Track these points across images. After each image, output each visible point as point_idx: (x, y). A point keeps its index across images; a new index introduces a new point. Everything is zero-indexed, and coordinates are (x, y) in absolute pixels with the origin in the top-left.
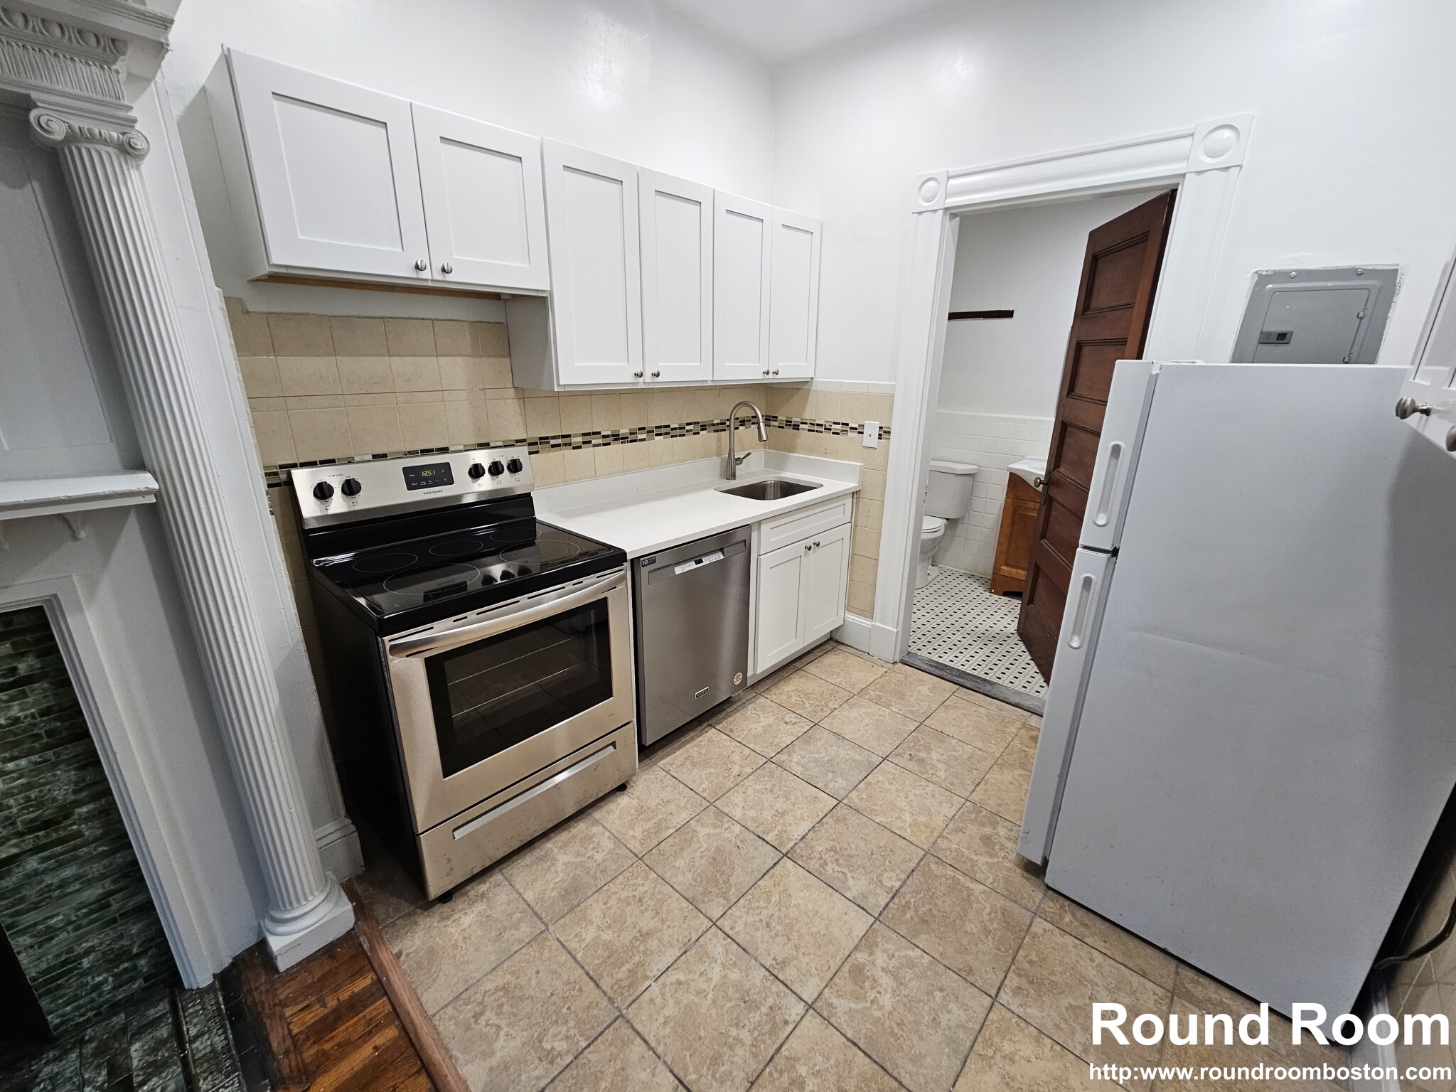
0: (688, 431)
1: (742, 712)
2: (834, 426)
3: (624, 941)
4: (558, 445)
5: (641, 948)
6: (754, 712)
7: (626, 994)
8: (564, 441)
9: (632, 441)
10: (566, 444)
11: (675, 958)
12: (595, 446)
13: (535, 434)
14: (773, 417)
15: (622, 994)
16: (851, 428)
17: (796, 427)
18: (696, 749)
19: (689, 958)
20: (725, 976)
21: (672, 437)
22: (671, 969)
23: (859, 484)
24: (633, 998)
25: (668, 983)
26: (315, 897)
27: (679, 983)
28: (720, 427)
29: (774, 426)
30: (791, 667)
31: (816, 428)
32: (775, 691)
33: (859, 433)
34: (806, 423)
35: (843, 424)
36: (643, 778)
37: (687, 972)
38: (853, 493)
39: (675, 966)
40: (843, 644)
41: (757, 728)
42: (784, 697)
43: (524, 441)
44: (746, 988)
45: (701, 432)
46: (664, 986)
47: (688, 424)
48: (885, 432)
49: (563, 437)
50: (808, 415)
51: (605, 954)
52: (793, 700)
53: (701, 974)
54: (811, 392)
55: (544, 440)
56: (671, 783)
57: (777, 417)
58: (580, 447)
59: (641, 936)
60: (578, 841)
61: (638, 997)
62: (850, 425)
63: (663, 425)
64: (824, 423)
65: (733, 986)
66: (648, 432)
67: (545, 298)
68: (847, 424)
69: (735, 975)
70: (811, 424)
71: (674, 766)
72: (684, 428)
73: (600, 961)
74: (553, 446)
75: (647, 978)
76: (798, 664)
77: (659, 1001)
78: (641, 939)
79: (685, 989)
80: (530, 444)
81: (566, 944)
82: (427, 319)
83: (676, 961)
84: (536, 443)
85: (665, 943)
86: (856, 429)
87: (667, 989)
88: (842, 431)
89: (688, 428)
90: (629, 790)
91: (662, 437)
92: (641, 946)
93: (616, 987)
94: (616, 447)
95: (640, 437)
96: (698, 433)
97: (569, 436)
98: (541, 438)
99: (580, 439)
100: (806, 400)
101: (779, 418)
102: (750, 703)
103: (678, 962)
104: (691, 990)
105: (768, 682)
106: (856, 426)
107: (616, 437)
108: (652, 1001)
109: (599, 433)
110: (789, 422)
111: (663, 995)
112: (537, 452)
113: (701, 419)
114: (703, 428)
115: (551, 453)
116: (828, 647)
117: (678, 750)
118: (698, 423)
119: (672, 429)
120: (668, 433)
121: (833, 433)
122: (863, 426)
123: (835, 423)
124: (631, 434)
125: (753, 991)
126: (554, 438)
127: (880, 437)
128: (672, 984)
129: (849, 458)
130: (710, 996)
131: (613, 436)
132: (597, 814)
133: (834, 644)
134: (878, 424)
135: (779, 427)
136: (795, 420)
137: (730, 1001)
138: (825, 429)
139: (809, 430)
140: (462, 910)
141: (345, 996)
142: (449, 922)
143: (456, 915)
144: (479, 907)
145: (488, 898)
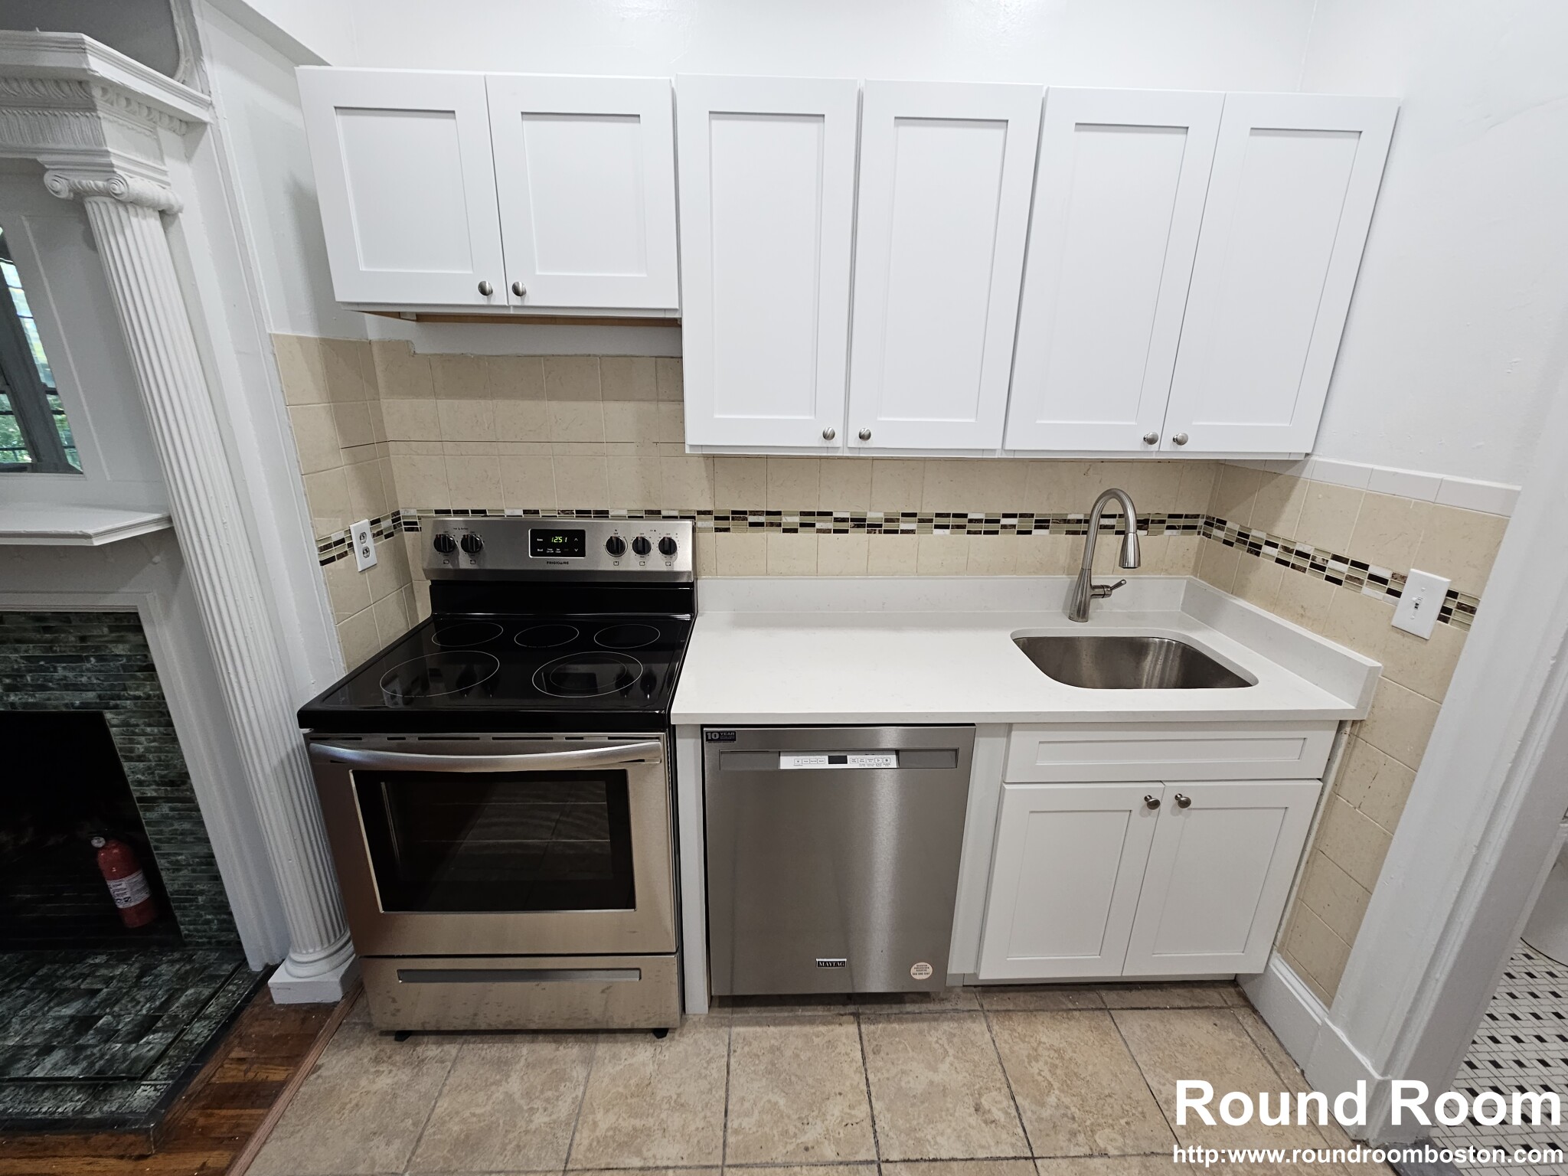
0: (1004, 527)
1: (925, 1026)
2: (1333, 564)
4: (761, 524)
6: (944, 1041)
8: (772, 520)
9: (887, 532)
10: (772, 524)
12: (819, 531)
13: (727, 506)
14: (1219, 521)
16: (1372, 577)
17: (1255, 549)
18: (799, 1043)
21: (969, 532)
23: (1358, 706)
26: (315, 952)
28: (1077, 527)
29: (1217, 538)
30: (1093, 995)
31: (1293, 559)
32: (1019, 1025)
33: (1390, 592)
34: (1275, 546)
35: (1355, 564)
36: (697, 1036)
38: (1342, 724)
40: (1255, 1011)
41: (918, 1076)
42: (1022, 1050)
43: (709, 513)
45: (1035, 532)
47: (1005, 516)
48: (1460, 606)
49: (769, 513)
50: (1282, 531)
52: (1035, 1068)
54: (1300, 484)
55: (739, 515)
56: (715, 1075)
57: (1224, 523)
58: (795, 531)
60: (549, 1071)
62: (1372, 570)
63: (952, 512)
64: (1312, 553)
66: (921, 521)
67: (675, 320)
68: (1365, 567)
70: (1286, 549)
71: (746, 1049)
72: (998, 521)
74: (752, 524)
76: (1110, 997)
80: (717, 518)
82: (595, 356)
84: (727, 518)
86: (1384, 581)
88: (1349, 578)
89: (1004, 521)
90: (665, 1042)
91: (947, 531)
94: (858, 537)
95: (903, 526)
96: (1030, 532)
97: (779, 513)
98: (733, 512)
99: (797, 519)
100: (1284, 498)
101: (1229, 525)
102: (952, 1019)
105: (1022, 998)
106: (1386, 574)
107: (859, 523)
109: (830, 514)
110: (1243, 536)
112: (727, 530)
113: (1040, 510)
114: (1042, 524)
115: (748, 534)
116: (1214, 997)
117: (775, 1025)
118: (1032, 515)
119: (971, 521)
120: (963, 527)
121: (1328, 578)
122: (1404, 578)
123: (1336, 558)
124: (887, 520)
126: (754, 513)
127: (1445, 614)
129: (1351, 641)
131: (853, 520)
132: (603, 1049)
133: (1237, 1000)
134: (1445, 583)
135: (1226, 542)
136: (1257, 534)
138: (1313, 565)
139: (1278, 561)
140: (394, 1064)
141: (262, 1076)
142: (373, 1070)
143: (385, 1065)
144: (404, 1075)
145: (421, 1069)
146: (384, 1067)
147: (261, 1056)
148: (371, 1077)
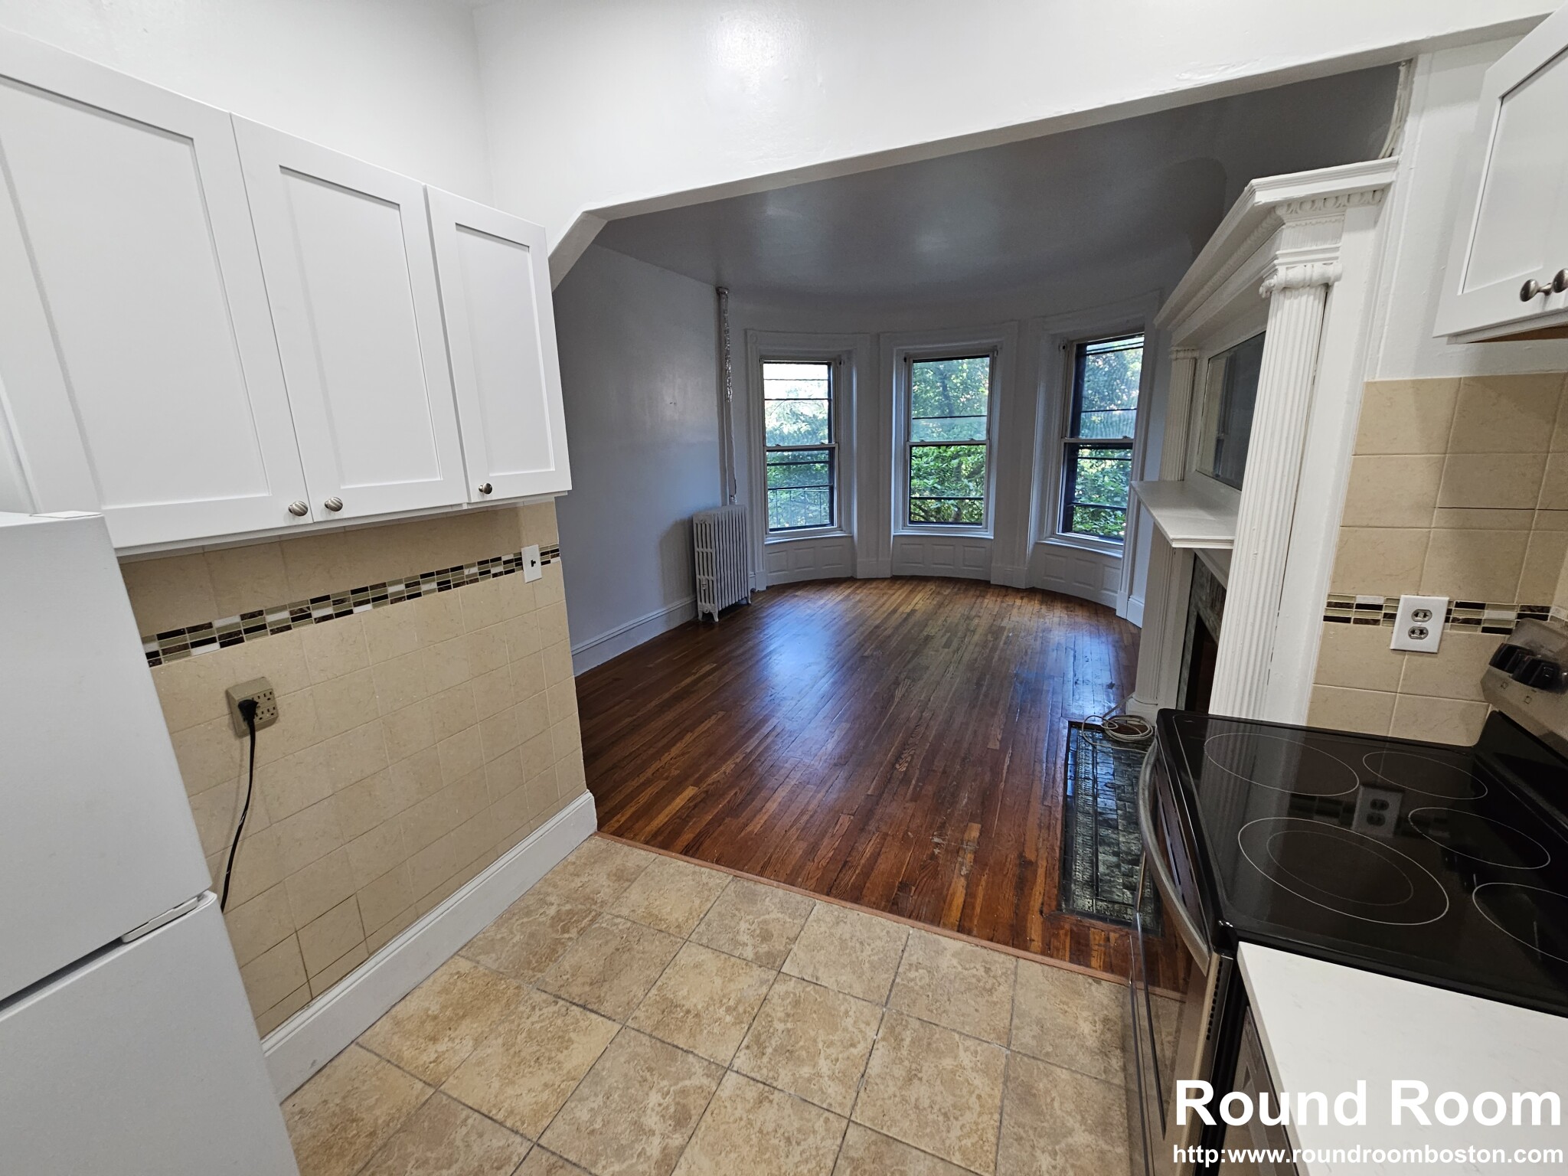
3: (927, 1064)
5: (906, 1063)
7: (892, 1021)
11: (869, 1066)
15: (896, 1020)
19: (856, 1071)
20: (814, 1066)
22: (868, 1055)
24: (884, 1021)
25: (862, 1042)
27: (853, 1045)
37: (851, 1057)
39: (865, 1058)
44: (791, 1063)
46: (865, 1039)
51: (934, 1046)
53: (837, 1060)
59: (915, 1075)
61: (881, 1023)
65: (803, 1060)
69: (806, 1071)
73: (934, 1038)
75: (883, 1039)
77: (862, 1026)
78: (913, 1072)
79: (845, 1041)
81: (978, 1042)
83: (867, 1063)
85: (888, 1077)
87: (860, 1036)
92: (908, 1065)
93: (904, 1023)
103: (864, 1063)
104: (839, 1044)
108: (868, 1024)
111: (861, 1031)
125: (784, 1062)
128: (859, 1042)
130: (820, 1045)
137: (802, 1047)
140: (1103, 1033)
141: (1095, 953)
142: (1097, 1019)
143: (1101, 1027)
144: (1092, 1042)
145: (1097, 1054)
146: (1099, 1026)
147: (1112, 951)
148: (1090, 1018)
